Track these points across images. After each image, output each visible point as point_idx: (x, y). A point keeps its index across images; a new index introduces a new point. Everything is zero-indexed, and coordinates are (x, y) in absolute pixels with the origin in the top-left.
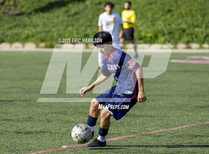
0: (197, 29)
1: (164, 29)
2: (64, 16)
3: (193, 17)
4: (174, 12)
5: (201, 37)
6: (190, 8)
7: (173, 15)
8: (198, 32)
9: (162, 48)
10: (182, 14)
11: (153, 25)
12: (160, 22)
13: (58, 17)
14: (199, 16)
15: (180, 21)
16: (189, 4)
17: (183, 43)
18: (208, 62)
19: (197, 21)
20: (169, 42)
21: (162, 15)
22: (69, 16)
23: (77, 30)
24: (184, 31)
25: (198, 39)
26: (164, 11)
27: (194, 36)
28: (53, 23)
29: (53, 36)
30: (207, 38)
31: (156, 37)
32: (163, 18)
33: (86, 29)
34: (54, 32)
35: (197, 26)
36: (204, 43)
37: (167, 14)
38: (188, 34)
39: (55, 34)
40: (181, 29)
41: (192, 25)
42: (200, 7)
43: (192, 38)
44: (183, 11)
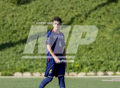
0: (111, 61)
1: (87, 61)
2: (13, 53)
3: (108, 53)
4: (93, 50)
5: (115, 66)
6: (105, 47)
7: (93, 52)
8: (112, 63)
9: (87, 75)
10: (99, 50)
11: (79, 59)
12: (84, 57)
13: (9, 54)
14: (112, 52)
15: (98, 56)
16: (104, 44)
17: (102, 71)
18: (119, 81)
19: (111, 55)
20: (91, 71)
21: (85, 52)
22: (17, 53)
23: (24, 63)
24: (102, 62)
25: (113, 68)
26: (86, 49)
27: (109, 66)
28: (6, 58)
29: (7, 67)
30: (119, 67)
31: (82, 67)
32: (86, 54)
33: (30, 62)
34: (7, 64)
35: (111, 59)
36: (116, 71)
37: (88, 51)
38: (104, 65)
39: (8, 66)
40: (99, 61)
41: (107, 58)
42: (112, 45)
43: (108, 68)
44: (100, 49)
